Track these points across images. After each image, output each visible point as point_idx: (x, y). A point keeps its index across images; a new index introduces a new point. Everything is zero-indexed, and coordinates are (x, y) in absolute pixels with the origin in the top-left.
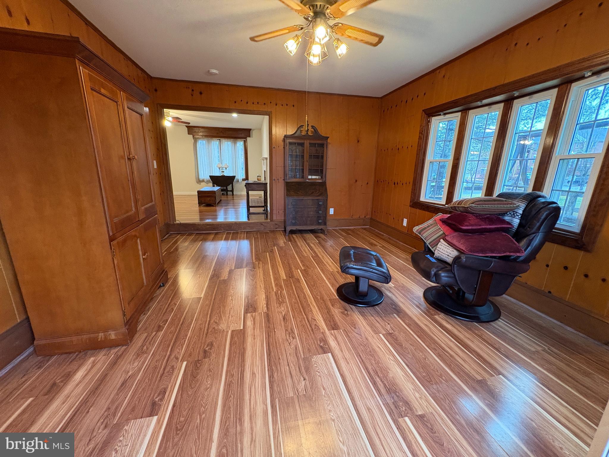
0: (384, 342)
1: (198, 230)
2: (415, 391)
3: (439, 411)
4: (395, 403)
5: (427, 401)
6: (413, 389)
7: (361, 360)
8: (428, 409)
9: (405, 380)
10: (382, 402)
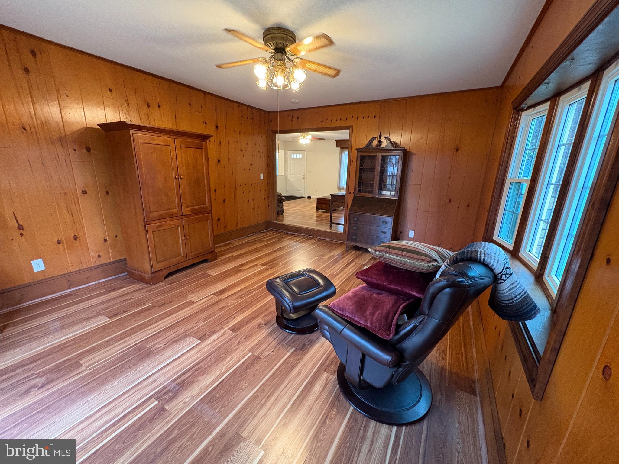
0: (242, 359)
1: (287, 230)
2: (190, 397)
3: (176, 418)
4: (169, 391)
5: (183, 408)
6: (193, 395)
7: (205, 357)
8: (174, 411)
9: (201, 387)
10: (167, 384)
